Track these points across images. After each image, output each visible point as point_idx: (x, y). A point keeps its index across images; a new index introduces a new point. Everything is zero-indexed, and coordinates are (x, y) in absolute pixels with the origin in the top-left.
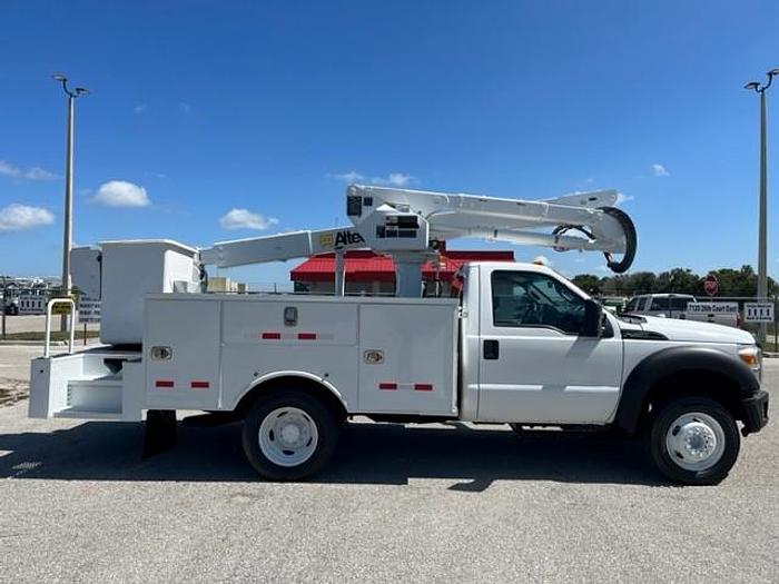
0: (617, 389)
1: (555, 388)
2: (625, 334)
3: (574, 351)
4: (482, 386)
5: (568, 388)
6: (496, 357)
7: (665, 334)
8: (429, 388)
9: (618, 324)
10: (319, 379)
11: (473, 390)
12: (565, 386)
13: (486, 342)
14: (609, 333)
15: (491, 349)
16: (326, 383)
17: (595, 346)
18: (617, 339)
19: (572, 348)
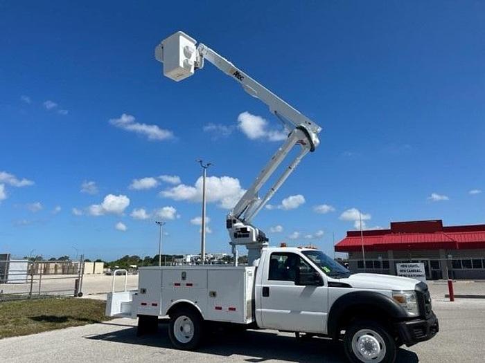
0: (326, 314)
1: (295, 312)
2: (330, 284)
3: (303, 293)
4: (263, 310)
5: (303, 312)
6: (268, 296)
7: (350, 284)
8: (234, 309)
9: (326, 279)
10: (193, 303)
11: (259, 312)
12: (300, 311)
13: (264, 288)
14: (322, 284)
15: (266, 291)
16: (196, 306)
17: (314, 290)
18: (325, 287)
19: (304, 291)
